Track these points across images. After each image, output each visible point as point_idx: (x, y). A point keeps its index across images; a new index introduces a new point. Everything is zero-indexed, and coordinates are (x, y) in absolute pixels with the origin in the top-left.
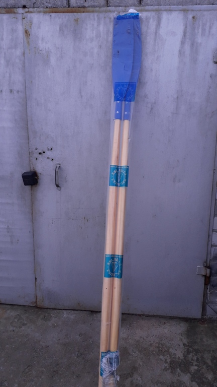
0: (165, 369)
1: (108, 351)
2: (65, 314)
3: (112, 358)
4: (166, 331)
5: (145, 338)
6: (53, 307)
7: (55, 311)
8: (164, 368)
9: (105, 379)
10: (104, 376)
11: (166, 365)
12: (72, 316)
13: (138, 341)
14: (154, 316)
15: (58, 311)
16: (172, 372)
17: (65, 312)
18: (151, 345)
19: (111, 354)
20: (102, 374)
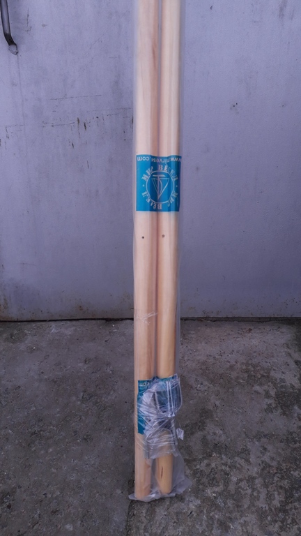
0: (269, 409)
1: (155, 378)
2: (54, 328)
3: (165, 392)
4: (255, 342)
5: (217, 357)
6: (28, 316)
7: (34, 325)
8: (266, 407)
9: (149, 439)
10: (148, 434)
11: (269, 401)
12: (68, 330)
13: (204, 363)
14: (227, 319)
15: (39, 324)
16: (284, 413)
17: (53, 324)
18: (232, 367)
19: (161, 383)
20: (141, 430)
